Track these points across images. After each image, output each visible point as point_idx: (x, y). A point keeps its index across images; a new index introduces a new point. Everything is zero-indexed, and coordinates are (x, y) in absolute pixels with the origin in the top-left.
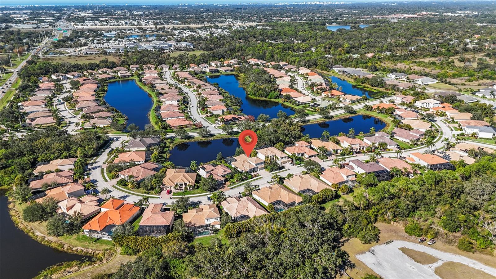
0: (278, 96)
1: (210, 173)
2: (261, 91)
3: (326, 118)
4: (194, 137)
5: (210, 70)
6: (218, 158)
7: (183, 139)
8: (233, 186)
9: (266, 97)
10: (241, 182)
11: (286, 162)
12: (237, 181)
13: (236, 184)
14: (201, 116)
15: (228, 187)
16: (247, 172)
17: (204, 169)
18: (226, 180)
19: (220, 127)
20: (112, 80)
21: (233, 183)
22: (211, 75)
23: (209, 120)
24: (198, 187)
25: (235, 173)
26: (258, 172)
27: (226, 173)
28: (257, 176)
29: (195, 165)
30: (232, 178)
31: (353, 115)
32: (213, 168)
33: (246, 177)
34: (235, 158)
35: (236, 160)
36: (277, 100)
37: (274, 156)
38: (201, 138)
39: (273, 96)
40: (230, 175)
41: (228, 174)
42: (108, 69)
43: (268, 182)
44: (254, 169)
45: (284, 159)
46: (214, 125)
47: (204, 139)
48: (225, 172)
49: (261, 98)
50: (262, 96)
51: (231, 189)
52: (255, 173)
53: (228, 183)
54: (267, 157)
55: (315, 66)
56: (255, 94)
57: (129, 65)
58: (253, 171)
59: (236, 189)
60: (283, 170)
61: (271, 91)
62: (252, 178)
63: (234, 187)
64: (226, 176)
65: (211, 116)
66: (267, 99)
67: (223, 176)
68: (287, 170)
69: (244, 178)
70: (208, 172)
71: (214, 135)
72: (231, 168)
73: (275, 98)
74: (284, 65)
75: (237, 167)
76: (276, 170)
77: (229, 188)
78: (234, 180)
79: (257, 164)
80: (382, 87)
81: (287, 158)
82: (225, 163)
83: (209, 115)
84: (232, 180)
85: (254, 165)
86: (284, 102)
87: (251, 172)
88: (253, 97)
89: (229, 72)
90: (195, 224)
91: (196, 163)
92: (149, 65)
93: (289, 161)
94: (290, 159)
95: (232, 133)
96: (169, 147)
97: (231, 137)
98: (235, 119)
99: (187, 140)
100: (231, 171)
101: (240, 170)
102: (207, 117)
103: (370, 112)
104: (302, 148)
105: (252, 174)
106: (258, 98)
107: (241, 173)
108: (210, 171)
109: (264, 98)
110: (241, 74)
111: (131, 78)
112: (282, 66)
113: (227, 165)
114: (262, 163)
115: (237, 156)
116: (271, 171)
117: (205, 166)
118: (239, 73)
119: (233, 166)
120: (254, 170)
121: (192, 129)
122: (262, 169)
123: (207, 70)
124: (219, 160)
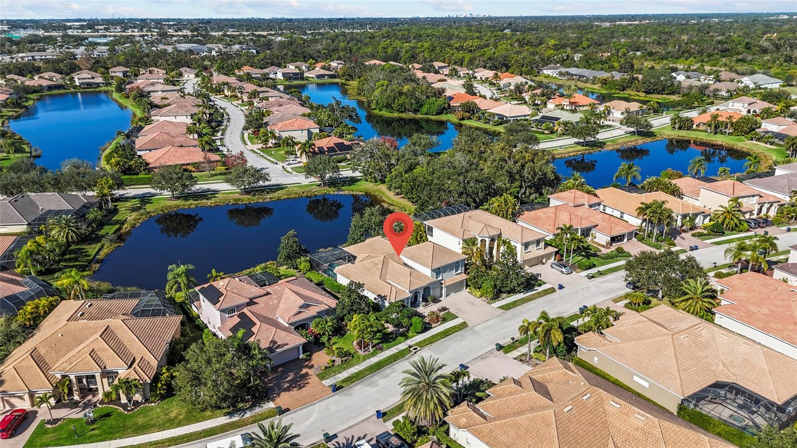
0: (445, 108)
1: (242, 316)
2: (403, 97)
3: (586, 145)
4: (216, 192)
5: (284, 74)
6: (283, 253)
7: (178, 198)
8: (345, 375)
9: (416, 111)
10: (378, 349)
11: (539, 261)
12: (362, 345)
13: (359, 360)
14: (250, 146)
15: (322, 376)
16: (401, 305)
17: (214, 296)
18: (314, 344)
19: (298, 170)
21: (347, 357)
22: (287, 83)
23: (271, 155)
24: (170, 392)
25: (351, 311)
26: (445, 302)
27: (313, 311)
28: (444, 320)
29: (182, 280)
30: (339, 330)
31: (649, 140)
32: (255, 290)
33: (398, 325)
34: (350, 249)
35: (352, 258)
36: (443, 117)
37: (493, 240)
38: (237, 196)
39: (435, 108)
40: (330, 322)
41: (320, 315)
42: (56, 75)
43: (500, 347)
44: (427, 289)
45: (532, 248)
46: (281, 164)
47: (246, 199)
48: (306, 306)
49: (404, 115)
50: (406, 110)
51: (336, 388)
52: (434, 307)
53: (321, 358)
54: (470, 242)
55: (504, 69)
56: (388, 106)
57: (107, 69)
58: (425, 300)
59: (359, 391)
60: (540, 289)
61: (428, 97)
62: (426, 328)
63: (350, 380)
64: (312, 326)
65: (277, 145)
66: (419, 116)
67: (301, 327)
68: (552, 290)
69: (390, 328)
70: (231, 310)
71: (279, 187)
72: (333, 291)
73: (440, 113)
74: (440, 68)
75: (360, 286)
76: (512, 291)
77: (328, 382)
78: (350, 342)
79: (438, 271)
80: (672, 93)
81: (542, 244)
82: (312, 268)
83: (272, 142)
84: (339, 343)
85: (427, 272)
86: (463, 119)
87: (415, 303)
88: (385, 113)
89: (326, 80)
91: (188, 273)
92: (151, 69)
93: (548, 256)
94: (551, 250)
95: (333, 183)
96: (123, 223)
97: (332, 191)
98: (341, 147)
99: (191, 202)
100: (333, 303)
101: (371, 296)
102: (265, 150)
103: (690, 132)
104: (580, 211)
105: (421, 309)
106: (396, 115)
107: (376, 308)
108: (239, 307)
109: (411, 115)
110: (351, 82)
111: (103, 88)
112: (437, 67)
113: (315, 277)
114: (455, 266)
115: (356, 242)
116: (496, 296)
117: (220, 284)
118: (347, 80)
119: (343, 281)
120: (427, 294)
121: (216, 175)
122: (455, 288)
123: (280, 76)
124: (289, 257)
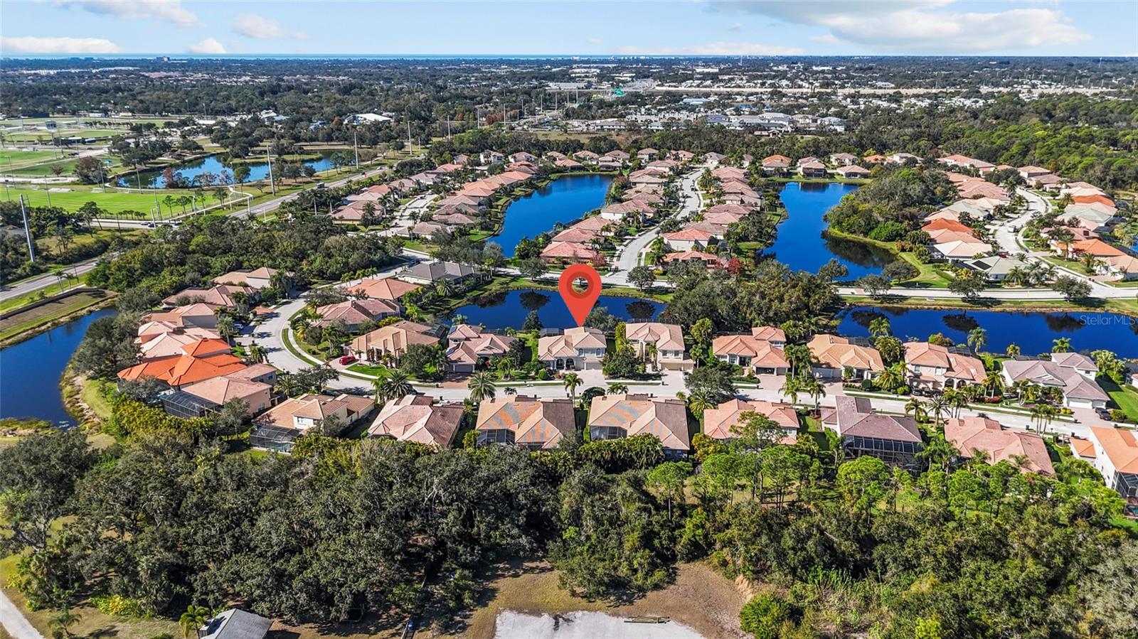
1: (459, 344)
2: (856, 217)
7: (536, 281)
9: (865, 234)
11: (679, 368)
20: (576, 173)
31: (1080, 309)
37: (648, 343)
39: (884, 233)
41: (494, 355)
44: (569, 360)
45: (670, 356)
48: (489, 348)
49: (853, 237)
50: (855, 231)
56: (840, 224)
60: (649, 382)
61: (887, 220)
62: (549, 379)
66: (868, 240)
68: (657, 384)
70: (456, 340)
71: (609, 286)
73: (891, 239)
74: (1031, 175)
76: (627, 377)
79: (581, 351)
81: (681, 356)
86: (904, 251)
88: (836, 232)
90: (274, 421)
93: (686, 366)
94: (691, 362)
106: (845, 235)
109: (861, 238)
112: (1025, 175)
114: (597, 351)
123: (801, 170)
124: (528, 327)
